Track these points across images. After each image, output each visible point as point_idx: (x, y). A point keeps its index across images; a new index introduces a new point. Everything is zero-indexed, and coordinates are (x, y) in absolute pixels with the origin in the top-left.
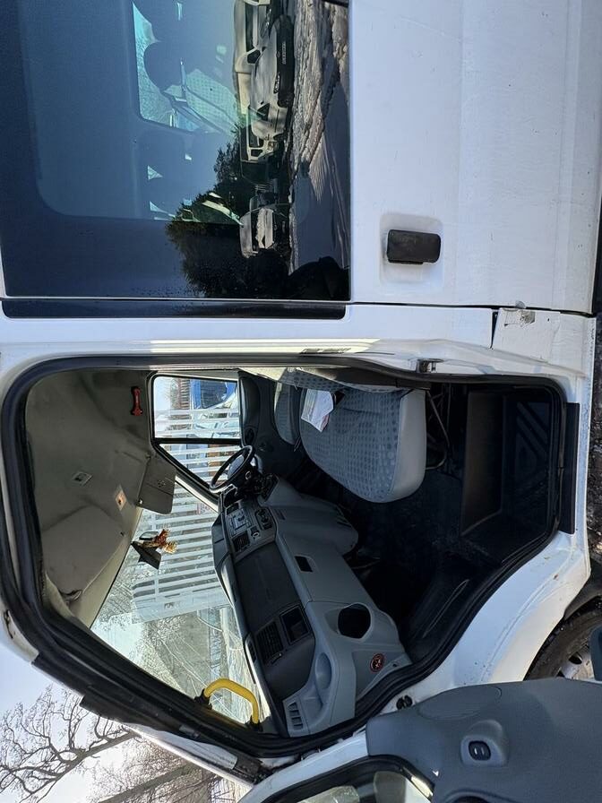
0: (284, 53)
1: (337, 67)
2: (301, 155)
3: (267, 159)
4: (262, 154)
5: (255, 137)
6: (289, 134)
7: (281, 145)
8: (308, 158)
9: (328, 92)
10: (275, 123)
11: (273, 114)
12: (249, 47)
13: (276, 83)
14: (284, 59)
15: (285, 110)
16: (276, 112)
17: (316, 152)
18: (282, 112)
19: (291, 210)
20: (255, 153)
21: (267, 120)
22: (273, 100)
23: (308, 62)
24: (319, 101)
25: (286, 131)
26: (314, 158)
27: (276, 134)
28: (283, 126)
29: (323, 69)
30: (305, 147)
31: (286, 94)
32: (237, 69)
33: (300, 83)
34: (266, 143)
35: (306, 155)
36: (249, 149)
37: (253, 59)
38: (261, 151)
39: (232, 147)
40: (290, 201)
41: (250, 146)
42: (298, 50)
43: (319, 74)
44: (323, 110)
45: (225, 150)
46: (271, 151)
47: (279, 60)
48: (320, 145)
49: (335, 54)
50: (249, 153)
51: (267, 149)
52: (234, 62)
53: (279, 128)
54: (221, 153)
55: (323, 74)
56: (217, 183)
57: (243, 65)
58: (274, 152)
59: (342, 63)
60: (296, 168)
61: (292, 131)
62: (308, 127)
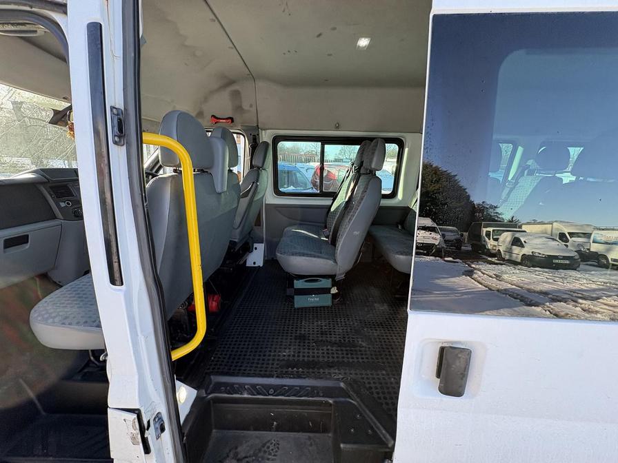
0: (562, 262)
1: (537, 305)
2: (479, 270)
3: (483, 243)
4: (487, 239)
5: (500, 235)
6: (501, 262)
7: (493, 255)
8: (475, 276)
9: (518, 295)
10: (510, 251)
11: (516, 250)
12: (571, 234)
13: (540, 254)
14: (557, 261)
15: (519, 260)
16: (518, 252)
17: (476, 283)
18: (517, 258)
19: (437, 258)
20: (488, 234)
21: (512, 245)
22: (527, 251)
23: (551, 281)
24: (514, 287)
25: (503, 260)
26: (473, 280)
27: (502, 252)
28: (507, 257)
29: (541, 293)
30: (484, 274)
31: (531, 261)
32: (555, 224)
33: (537, 273)
34: (495, 243)
35: (477, 275)
36: (491, 229)
37: (562, 237)
38: (489, 239)
39: (500, 216)
40: (446, 259)
41: (493, 230)
42: (563, 272)
43: (538, 289)
44: (505, 290)
45: (498, 210)
46: (489, 247)
47: (556, 257)
48: (480, 286)
49: (548, 304)
50: (488, 229)
51: (490, 244)
52: (561, 222)
53: (505, 254)
54: (496, 207)
55: (538, 292)
56: (475, 203)
57: (558, 229)
58: (489, 249)
59: (539, 309)
60: (473, 266)
61: (502, 264)
62: (498, 277)
